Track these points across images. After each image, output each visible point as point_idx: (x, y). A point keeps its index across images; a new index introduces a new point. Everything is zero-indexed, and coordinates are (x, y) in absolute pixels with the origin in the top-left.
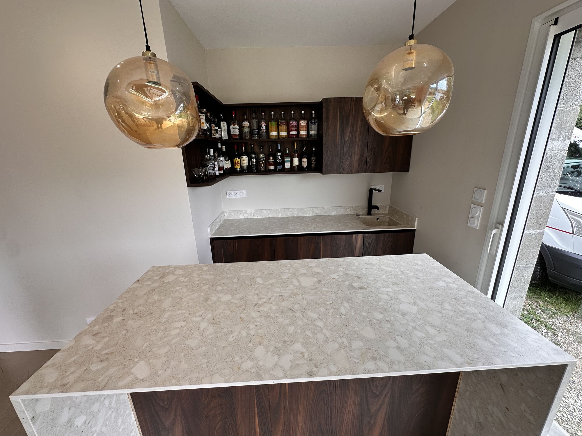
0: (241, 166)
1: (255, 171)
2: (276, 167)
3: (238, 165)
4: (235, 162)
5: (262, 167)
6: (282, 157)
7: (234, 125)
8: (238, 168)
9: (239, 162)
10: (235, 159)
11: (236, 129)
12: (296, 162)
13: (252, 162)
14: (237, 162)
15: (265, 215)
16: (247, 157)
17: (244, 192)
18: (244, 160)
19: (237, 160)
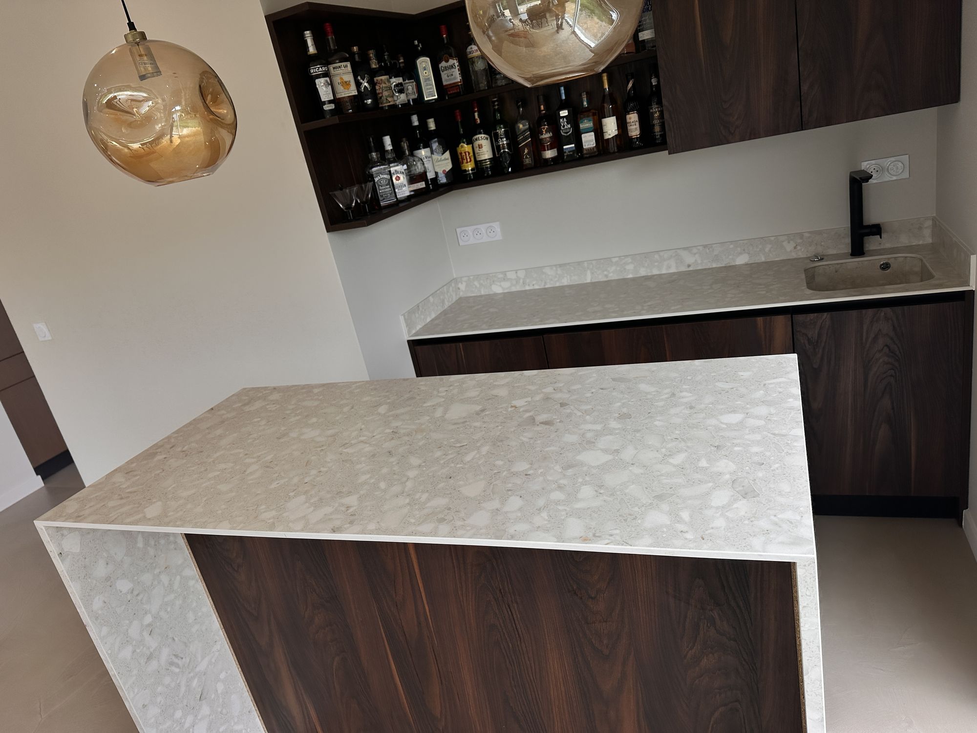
0: (476, 162)
1: (510, 170)
2: (561, 151)
3: (469, 160)
4: (461, 153)
5: (526, 158)
6: (574, 120)
7: (447, 61)
8: (470, 169)
9: (469, 154)
10: (458, 147)
11: (453, 70)
12: (610, 127)
13: (498, 147)
14: (465, 153)
15: (552, 280)
16: (486, 136)
17: (496, 226)
18: (480, 146)
19: (465, 148)
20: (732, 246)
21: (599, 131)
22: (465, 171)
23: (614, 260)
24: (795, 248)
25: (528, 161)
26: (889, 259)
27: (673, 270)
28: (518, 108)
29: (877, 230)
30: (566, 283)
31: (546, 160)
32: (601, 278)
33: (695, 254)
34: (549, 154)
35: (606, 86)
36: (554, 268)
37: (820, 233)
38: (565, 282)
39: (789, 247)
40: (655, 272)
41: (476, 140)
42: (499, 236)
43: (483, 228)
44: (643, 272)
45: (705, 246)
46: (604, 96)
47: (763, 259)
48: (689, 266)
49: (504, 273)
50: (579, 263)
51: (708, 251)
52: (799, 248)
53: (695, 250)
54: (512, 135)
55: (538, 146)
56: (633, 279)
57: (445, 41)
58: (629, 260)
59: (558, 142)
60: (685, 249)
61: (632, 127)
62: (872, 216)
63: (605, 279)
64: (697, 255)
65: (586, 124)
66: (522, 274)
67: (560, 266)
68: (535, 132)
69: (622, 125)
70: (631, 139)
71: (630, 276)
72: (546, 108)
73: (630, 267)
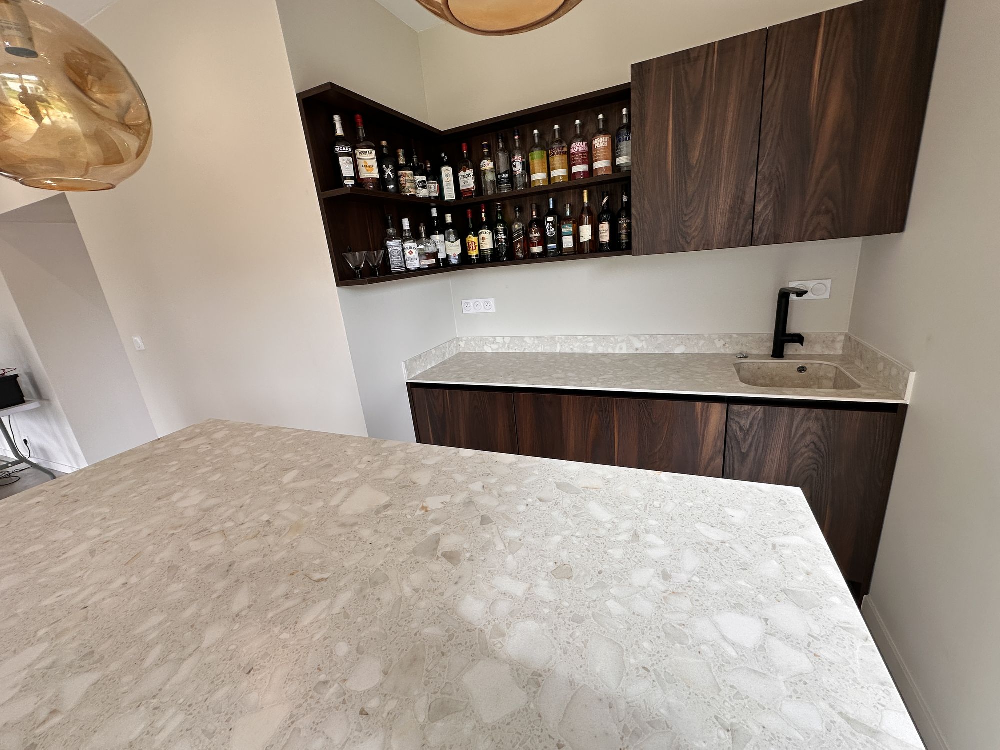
0: (480, 250)
1: (505, 259)
2: (545, 248)
3: (474, 248)
4: (469, 243)
5: (519, 251)
6: (558, 226)
7: (465, 171)
8: (475, 255)
9: (475, 244)
12: (586, 233)
13: (498, 240)
14: (472, 242)
16: (490, 232)
17: (492, 301)
18: (484, 239)
19: (472, 239)
20: (673, 338)
21: (576, 236)
22: (471, 256)
23: (579, 338)
24: (724, 345)
25: (520, 254)
26: (806, 364)
27: (624, 351)
28: (516, 212)
29: (799, 339)
30: (540, 352)
31: (534, 254)
32: (568, 351)
33: (643, 341)
34: (537, 250)
35: (586, 201)
36: (533, 339)
37: (746, 336)
38: (540, 350)
39: (719, 344)
40: (610, 351)
41: (481, 233)
42: (493, 310)
43: (482, 301)
44: (600, 350)
45: (651, 336)
46: (583, 208)
47: (697, 352)
48: (637, 350)
49: (495, 338)
50: (552, 337)
51: (653, 340)
52: (727, 346)
53: (643, 338)
54: (509, 233)
55: (528, 243)
56: (593, 355)
57: (465, 156)
58: (591, 339)
59: (544, 240)
60: (635, 336)
61: (603, 234)
62: (793, 328)
63: (571, 352)
64: (644, 343)
65: (567, 229)
66: (507, 340)
67: (537, 337)
68: (527, 233)
69: (596, 232)
70: (602, 245)
71: (591, 352)
72: (538, 215)
73: (592, 345)
